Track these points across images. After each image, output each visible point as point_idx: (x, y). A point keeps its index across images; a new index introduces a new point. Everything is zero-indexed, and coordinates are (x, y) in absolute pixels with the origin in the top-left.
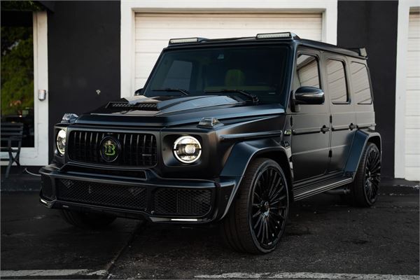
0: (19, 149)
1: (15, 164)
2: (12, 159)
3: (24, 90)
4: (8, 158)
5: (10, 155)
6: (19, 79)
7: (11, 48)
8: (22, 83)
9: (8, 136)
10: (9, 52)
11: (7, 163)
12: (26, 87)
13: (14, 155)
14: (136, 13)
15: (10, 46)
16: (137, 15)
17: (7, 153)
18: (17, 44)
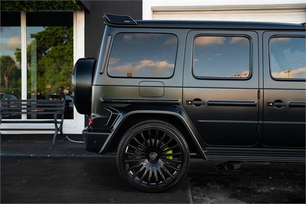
0: (62, 121)
1: (59, 133)
2: (57, 129)
3: (55, 78)
4: (54, 128)
5: (56, 126)
6: (52, 71)
7: (47, 52)
8: (54, 73)
9: (55, 111)
10: (46, 54)
11: (53, 132)
12: (56, 76)
13: (59, 125)
14: (153, 11)
15: (46, 50)
16: (154, 13)
17: (54, 124)
18: (50, 49)
